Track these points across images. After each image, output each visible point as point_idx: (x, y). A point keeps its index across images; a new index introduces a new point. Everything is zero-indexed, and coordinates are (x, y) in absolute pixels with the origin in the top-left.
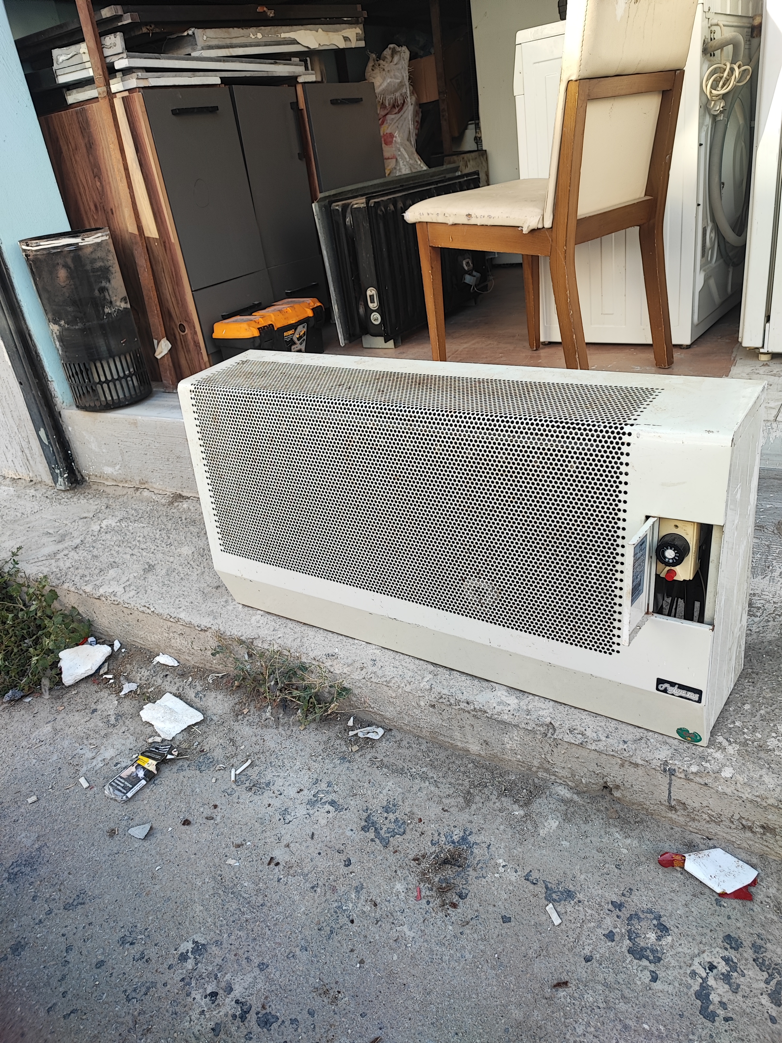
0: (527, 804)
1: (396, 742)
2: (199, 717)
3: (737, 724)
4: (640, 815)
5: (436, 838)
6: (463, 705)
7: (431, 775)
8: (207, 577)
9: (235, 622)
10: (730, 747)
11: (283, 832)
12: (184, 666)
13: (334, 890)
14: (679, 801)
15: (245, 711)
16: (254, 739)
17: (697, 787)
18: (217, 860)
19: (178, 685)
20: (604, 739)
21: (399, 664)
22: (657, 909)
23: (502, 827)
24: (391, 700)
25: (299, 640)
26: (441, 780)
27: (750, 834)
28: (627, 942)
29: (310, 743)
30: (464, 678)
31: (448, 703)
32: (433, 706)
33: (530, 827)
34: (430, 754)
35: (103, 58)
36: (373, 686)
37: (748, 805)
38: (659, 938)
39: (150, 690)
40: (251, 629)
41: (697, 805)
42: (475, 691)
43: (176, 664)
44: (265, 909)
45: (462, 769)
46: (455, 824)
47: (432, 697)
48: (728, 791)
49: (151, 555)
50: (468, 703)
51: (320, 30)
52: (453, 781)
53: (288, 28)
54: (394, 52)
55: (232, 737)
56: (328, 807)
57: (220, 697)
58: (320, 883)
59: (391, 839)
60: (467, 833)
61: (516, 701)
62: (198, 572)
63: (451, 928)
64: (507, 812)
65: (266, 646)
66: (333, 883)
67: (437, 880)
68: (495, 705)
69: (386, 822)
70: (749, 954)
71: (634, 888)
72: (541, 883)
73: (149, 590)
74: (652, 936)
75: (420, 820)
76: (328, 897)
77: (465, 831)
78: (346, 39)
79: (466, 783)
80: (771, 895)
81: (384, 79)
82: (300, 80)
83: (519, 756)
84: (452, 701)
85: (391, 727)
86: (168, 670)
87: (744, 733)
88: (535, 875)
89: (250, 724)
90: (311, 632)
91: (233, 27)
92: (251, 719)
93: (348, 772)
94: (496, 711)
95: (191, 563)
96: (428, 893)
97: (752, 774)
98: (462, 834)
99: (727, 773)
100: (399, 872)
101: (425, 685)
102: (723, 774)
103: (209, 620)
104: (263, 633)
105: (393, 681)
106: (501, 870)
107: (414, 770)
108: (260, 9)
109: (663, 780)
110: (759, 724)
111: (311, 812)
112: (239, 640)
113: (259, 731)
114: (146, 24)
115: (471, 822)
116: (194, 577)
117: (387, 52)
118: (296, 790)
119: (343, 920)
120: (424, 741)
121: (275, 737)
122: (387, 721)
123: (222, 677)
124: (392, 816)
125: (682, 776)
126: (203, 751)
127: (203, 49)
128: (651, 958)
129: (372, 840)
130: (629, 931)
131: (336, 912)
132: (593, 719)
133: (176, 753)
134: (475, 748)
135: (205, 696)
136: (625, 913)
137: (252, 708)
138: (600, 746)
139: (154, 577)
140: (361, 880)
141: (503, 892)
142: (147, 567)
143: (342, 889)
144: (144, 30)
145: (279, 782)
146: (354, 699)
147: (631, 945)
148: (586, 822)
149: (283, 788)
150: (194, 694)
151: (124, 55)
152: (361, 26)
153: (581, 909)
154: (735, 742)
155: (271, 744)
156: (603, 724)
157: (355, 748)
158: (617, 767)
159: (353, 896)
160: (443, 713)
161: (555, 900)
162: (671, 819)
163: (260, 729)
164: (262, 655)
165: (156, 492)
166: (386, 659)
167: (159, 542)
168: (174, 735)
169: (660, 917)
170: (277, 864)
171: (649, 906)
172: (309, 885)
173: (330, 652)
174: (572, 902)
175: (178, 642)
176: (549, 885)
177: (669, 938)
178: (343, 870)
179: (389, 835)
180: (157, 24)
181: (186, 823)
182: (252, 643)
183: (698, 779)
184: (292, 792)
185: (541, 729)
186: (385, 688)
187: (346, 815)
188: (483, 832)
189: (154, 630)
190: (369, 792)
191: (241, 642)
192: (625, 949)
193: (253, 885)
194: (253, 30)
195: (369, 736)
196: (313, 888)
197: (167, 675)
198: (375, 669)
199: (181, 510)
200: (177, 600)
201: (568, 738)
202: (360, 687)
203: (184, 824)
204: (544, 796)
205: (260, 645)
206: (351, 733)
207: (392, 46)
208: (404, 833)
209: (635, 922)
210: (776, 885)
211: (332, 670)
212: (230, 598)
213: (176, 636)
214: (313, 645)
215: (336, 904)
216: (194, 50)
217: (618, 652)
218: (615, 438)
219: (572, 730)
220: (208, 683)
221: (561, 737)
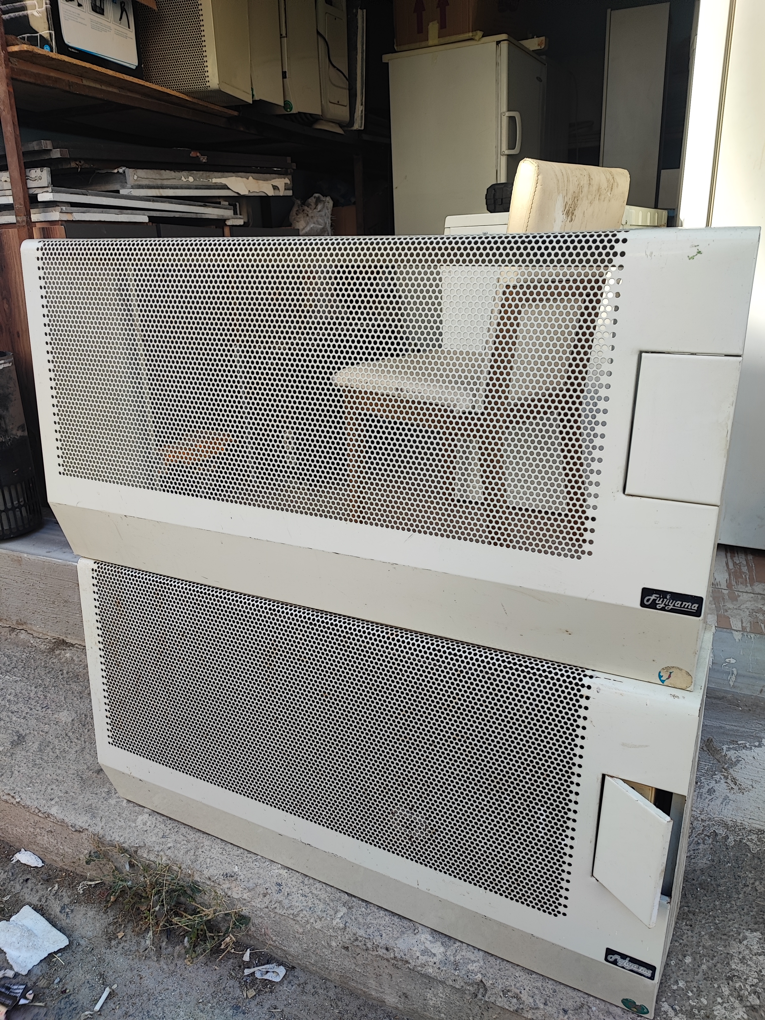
1: (299, 985)
2: (63, 941)
3: (681, 984)
6: (382, 952)
8: (88, 756)
9: (117, 822)
12: (50, 868)
15: (121, 935)
16: (129, 974)
19: (41, 893)
20: (542, 1006)
21: (308, 890)
24: (297, 935)
25: (193, 851)
29: (198, 983)
30: (382, 913)
31: (364, 947)
32: (347, 948)
34: (339, 1003)
35: (26, 188)
36: (277, 917)
39: (5, 899)
40: (136, 833)
42: (395, 933)
43: (40, 864)
47: (346, 938)
49: (23, 721)
50: (387, 949)
51: (251, 178)
53: (219, 174)
54: (318, 201)
55: (102, 970)
57: (91, 913)
61: (442, 949)
62: (77, 749)
65: (152, 858)
68: (418, 954)
73: (16, 772)
78: (275, 188)
81: (307, 224)
82: (229, 223)
83: (443, 1015)
84: (369, 945)
85: (294, 966)
86: (30, 872)
87: (689, 998)
89: (125, 953)
90: (207, 842)
91: (165, 170)
92: (127, 946)
94: (419, 962)
95: (70, 734)
101: (338, 921)
103: (86, 818)
104: (151, 839)
105: (301, 915)
108: (193, 154)
110: (703, 985)
112: (121, 847)
113: (136, 964)
114: (75, 160)
116: (72, 756)
117: (312, 200)
120: (332, 986)
121: (155, 973)
122: (289, 958)
123: (96, 886)
126: (65, 992)
127: (132, 187)
132: (528, 977)
133: (31, 997)
134: (391, 999)
135: (72, 911)
137: (129, 931)
138: (538, 1016)
139: (23, 753)
142: (16, 738)
144: (73, 165)
146: (253, 929)
150: (59, 909)
151: (50, 189)
152: (290, 177)
154: (681, 1011)
155: (149, 983)
156: (539, 984)
157: (252, 993)
160: (358, 957)
163: (137, 960)
164: (147, 868)
165: (35, 635)
166: (294, 883)
167: (33, 702)
168: (30, 967)
173: (229, 871)
175: (45, 840)
180: (86, 160)
182: (136, 852)
185: (471, 989)
186: (292, 922)
189: (17, 823)
191: (123, 850)
194: (185, 173)
195: (268, 976)
197: (27, 880)
198: (280, 897)
199: (63, 660)
200: (49, 788)
201: (501, 1002)
202: (261, 917)
205: (145, 856)
206: (247, 972)
207: (317, 195)
211: (229, 894)
213: (44, 832)
214: (208, 860)
216: (124, 187)
217: (564, 914)
218: (573, 689)
219: (505, 992)
220: (78, 894)
221: (492, 999)
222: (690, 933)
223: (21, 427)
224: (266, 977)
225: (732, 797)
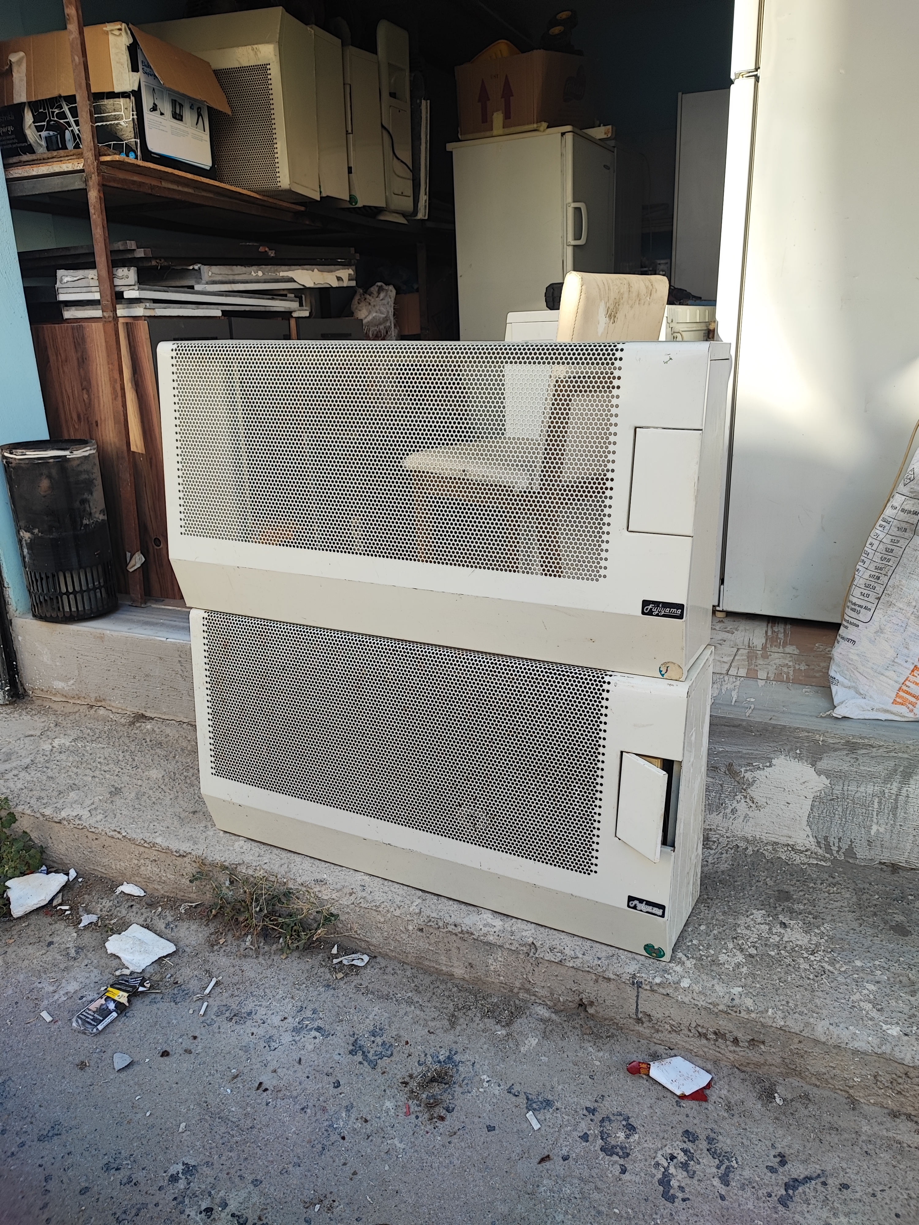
0: (509, 1024)
1: (380, 969)
2: (171, 948)
3: (695, 942)
4: (612, 1030)
5: (422, 1060)
6: (451, 928)
7: (416, 999)
8: (182, 802)
9: (217, 847)
10: (688, 962)
11: (269, 1058)
12: (152, 896)
13: (324, 1110)
14: (645, 1013)
15: (221, 941)
16: (232, 969)
17: (660, 998)
18: (200, 1088)
19: (145, 915)
20: (581, 956)
22: (626, 1111)
23: (486, 1046)
24: (379, 925)
25: (286, 866)
26: (427, 1004)
27: (705, 1041)
28: (600, 1142)
29: (293, 971)
30: (451, 902)
31: (436, 926)
32: (421, 930)
33: (511, 1046)
34: (415, 980)
35: (113, 286)
36: (362, 911)
37: (703, 1012)
38: (627, 1137)
39: (112, 922)
40: (235, 854)
41: (660, 1016)
42: (462, 914)
43: (143, 894)
44: (255, 1131)
45: (447, 993)
46: (441, 1045)
47: (421, 921)
48: (686, 1000)
49: (116, 778)
50: (455, 926)
51: (316, 270)
52: (438, 1005)
53: (286, 268)
54: (380, 289)
55: (207, 967)
56: (314, 1033)
57: (194, 927)
58: (310, 1104)
59: (379, 1061)
60: (453, 1053)
61: (501, 923)
62: (171, 796)
63: (439, 1138)
64: (490, 1032)
65: (250, 872)
66: (323, 1104)
67: (424, 1096)
68: (481, 927)
69: (373, 1046)
70: (704, 1145)
71: (606, 1095)
72: (522, 1096)
73: (118, 814)
74: (621, 1135)
75: (407, 1043)
76: (318, 1117)
77: (450, 1051)
78: (339, 279)
79: (451, 1006)
80: (723, 1096)
81: (370, 312)
82: (295, 315)
83: (502, 978)
84: (441, 924)
85: (376, 955)
86: (133, 900)
87: (700, 950)
88: (517, 1088)
89: (227, 955)
90: (298, 859)
91: (237, 265)
92: (228, 949)
93: (333, 999)
94: (482, 933)
95: (163, 787)
96: (416, 1109)
97: (706, 984)
98: (447, 1054)
99: (685, 983)
100: (387, 1091)
101: (414, 909)
102: (682, 985)
103: (188, 845)
104: (248, 858)
105: (383, 906)
106: (486, 1085)
107: (399, 995)
108: (261, 249)
109: (631, 992)
110: (712, 942)
111: (297, 1038)
112: (222, 866)
113: (237, 962)
114: (156, 258)
115: (456, 1042)
116: (167, 801)
117: (374, 289)
118: (279, 1018)
119: (335, 1137)
120: (409, 967)
121: (254, 967)
122: (372, 948)
123: (196, 907)
124: (379, 1040)
125: (648, 987)
126: (177, 983)
127: (207, 283)
128: (621, 1154)
129: (360, 1063)
130: (601, 1132)
131: (327, 1130)
132: (571, 939)
133: (148, 986)
134: (459, 971)
135: (176, 926)
136: (598, 1117)
137: (230, 936)
138: (578, 963)
139: (122, 800)
140: (352, 1100)
141: (487, 1105)
142: (113, 790)
143: (331, 1109)
144: (154, 263)
145: (262, 1011)
146: (340, 926)
147: (603, 1144)
148: (563, 1038)
149: (266, 1017)
150: (164, 925)
151: (136, 287)
152: (354, 267)
153: (559, 1115)
154: (693, 957)
155: (250, 974)
156: (579, 943)
157: (340, 975)
158: (591, 983)
159: (344, 1115)
160: (431, 937)
161: (535, 1110)
162: (638, 1032)
163: (238, 959)
164: (246, 881)
165: (114, 710)
166: (375, 886)
167: (123, 764)
168: (144, 967)
169: (629, 1118)
170: (266, 1089)
171: (619, 1109)
172: (298, 1107)
173: (319, 877)
174: (551, 1110)
175: (148, 870)
176: (530, 1097)
177: (637, 1136)
178: (333, 1091)
179: (377, 1058)
180: (166, 259)
181: (165, 1054)
182: (235, 868)
183: (661, 990)
184: (276, 1020)
185: (524, 949)
186: (375, 913)
187: (334, 1040)
188: (468, 1051)
189: (121, 857)
190: (355, 1017)
191: (224, 868)
192: (598, 1148)
193: (241, 1110)
194: (255, 268)
195: (355, 962)
196: (303, 1109)
197: (132, 906)
198: (364, 894)
199: (145, 731)
200: (151, 825)
201: (549, 957)
202: (348, 913)
203: (162, 1056)
204: (524, 1016)
205: (244, 871)
206: (335, 961)
207: (379, 284)
208: (392, 1055)
209: (606, 1123)
210: (727, 1087)
211: (320, 896)
212: (209, 824)
213: (147, 862)
214: (300, 871)
215: (327, 1123)
216: (198, 283)
217: (596, 872)
218: (597, 685)
219: (552, 949)
220: (181, 913)
221: (541, 956)
222: (707, 912)
223: (101, 511)
224: (352, 963)
225: (751, 814)
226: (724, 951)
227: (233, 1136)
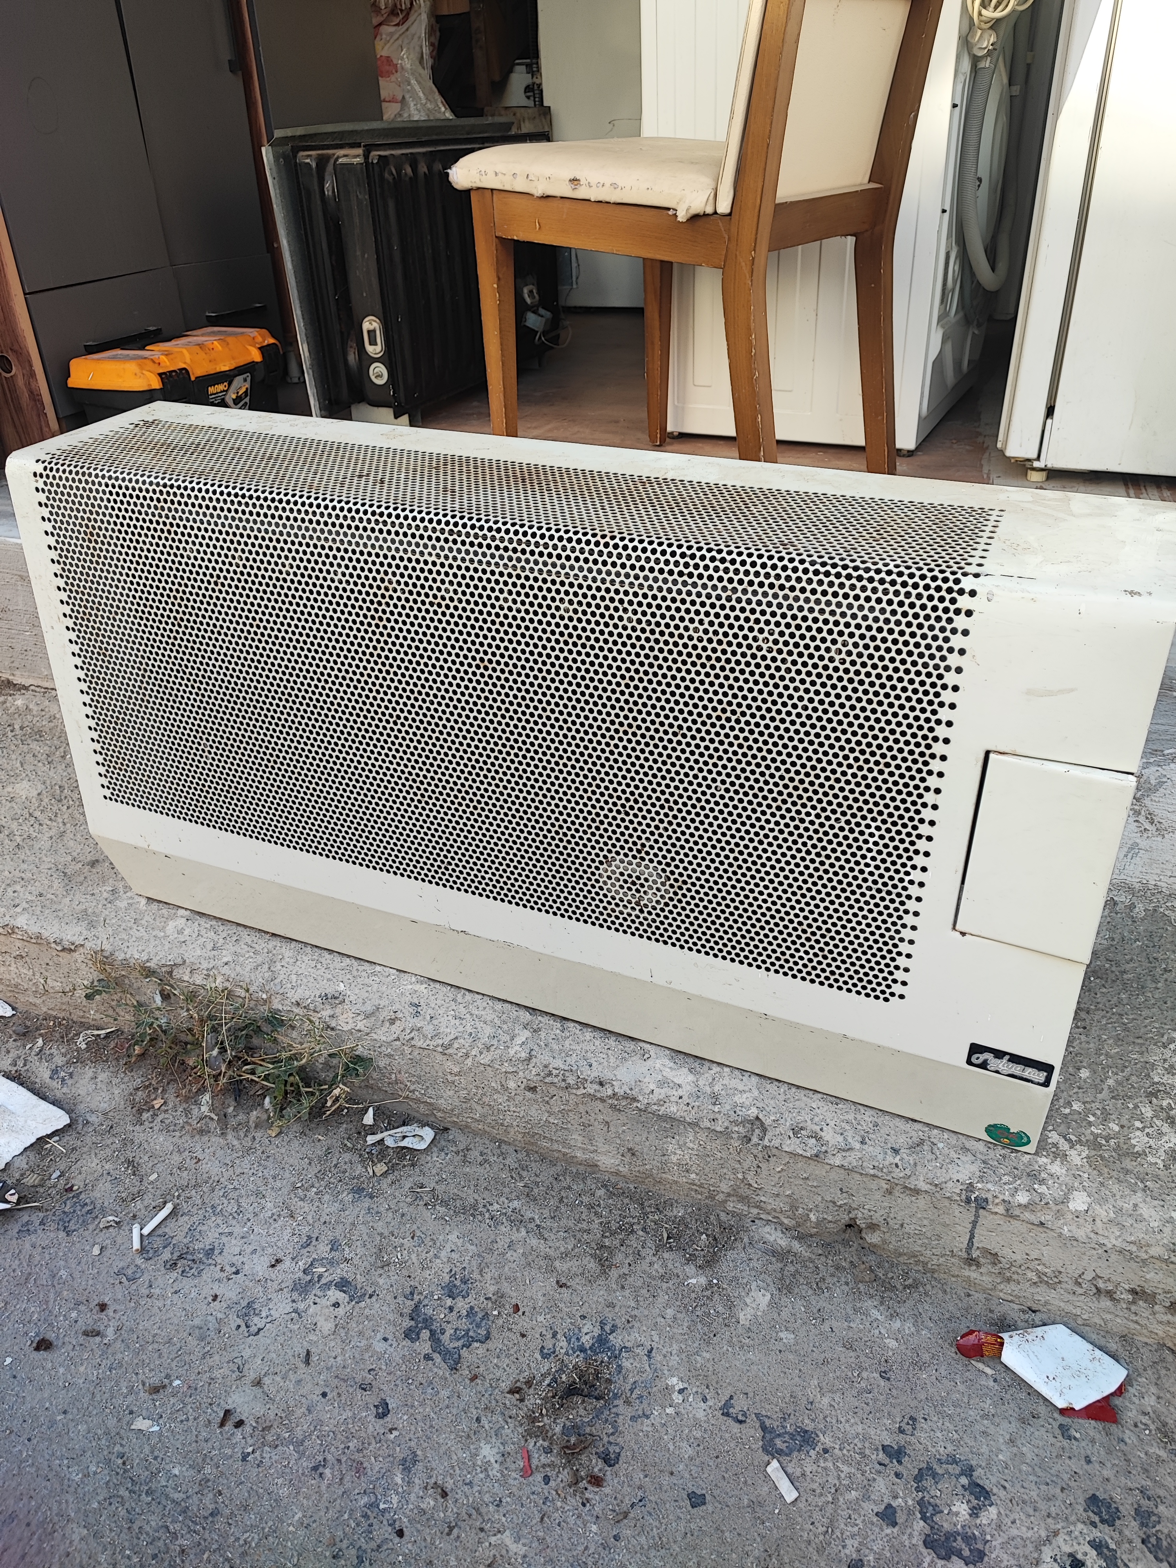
0: (710, 1263)
1: (457, 1153)
2: (60, 1119)
3: (1076, 1106)
4: (913, 1274)
5: (549, 1344)
6: (591, 1088)
7: (528, 1215)
8: (71, 843)
9: (133, 932)
10: (1073, 1153)
11: (247, 1353)
12: (27, 1015)
13: (359, 1469)
14: (986, 1252)
15: (157, 1103)
16: (177, 1158)
17: (1024, 1228)
18: (112, 1422)
20: (858, 1146)
21: (464, 1011)
22: (963, 1454)
23: (670, 1312)
24: (450, 1078)
25: (266, 966)
26: (549, 1223)
27: (1109, 1303)
28: (919, 1525)
29: (291, 1161)
30: (588, 1034)
31: (563, 1084)
32: (533, 1089)
33: (720, 1309)
34: (524, 1174)
36: (416, 1053)
37: (1114, 1257)
38: (975, 1512)
40: (167, 946)
41: (1019, 1257)
42: (612, 1059)
43: (9, 1012)
44: (220, 1523)
45: (586, 1199)
46: (584, 1310)
47: (532, 1073)
48: (1081, 1234)
50: (601, 1084)
52: (571, 1223)
55: (130, 1155)
56: (334, 1295)
57: (103, 1076)
58: (329, 1457)
59: (464, 1352)
60: (607, 1328)
61: (691, 1078)
62: (52, 833)
63: (594, 1528)
64: (675, 1280)
65: (199, 980)
66: (357, 1456)
67: (558, 1429)
68: (652, 1086)
69: (450, 1318)
70: (1131, 1529)
71: (919, 1416)
72: (752, 1420)
74: (962, 1509)
75: (516, 1308)
76: (348, 1485)
77: (602, 1324)
79: (595, 1226)
80: (1149, 1409)
83: (693, 1176)
84: (571, 1080)
85: (448, 1125)
87: (1090, 1124)
88: (740, 1404)
89: (167, 1129)
90: (287, 951)
92: (169, 1118)
93: (369, 1218)
94: (655, 1098)
95: (37, 814)
96: (544, 1459)
97: (1120, 1203)
98: (597, 1331)
99: (1079, 1202)
100: (484, 1421)
101: (517, 1050)
102: (1072, 1205)
103: (78, 929)
104: (193, 953)
105: (456, 1045)
106: (677, 1398)
107: (496, 1206)
109: (963, 1217)
110: (1110, 1105)
111: (301, 1306)
112: (144, 968)
113: (187, 1141)
115: (611, 1305)
116: (44, 842)
118: (267, 1261)
119: (383, 1531)
120: (511, 1149)
121: (219, 1153)
122: (439, 1114)
123: (107, 1036)
124: (461, 1305)
125: (1001, 1209)
126: (71, 1189)
128: (966, 1553)
129: (427, 1357)
130: (921, 1503)
131: (366, 1516)
132: (833, 1107)
133: (16, 1197)
134: (608, 1160)
136: (909, 1467)
137: (171, 1096)
138: (852, 1159)
140: (413, 1444)
141: (684, 1444)
143: (374, 1466)
145: (233, 1246)
146: (375, 1075)
147: (927, 1530)
148: (819, 1289)
149: (241, 1259)
150: (49, 1073)
153: (830, 1464)
154: (1079, 1142)
155: (211, 1168)
156: (851, 1117)
157: (381, 1168)
158: (878, 1196)
159: (398, 1480)
160: (552, 1102)
161: (780, 1452)
162: (968, 1279)
163: (187, 1137)
164: (191, 996)
166: (439, 1002)
168: (8, 1159)
169: (971, 1469)
170: (240, 1424)
171: (950, 1448)
172: (306, 1464)
173: (330, 991)
174: (812, 1453)
175: (13, 972)
176: (768, 1422)
177: (993, 1510)
178: (376, 1426)
179: (460, 1343)
181: (43, 1345)
182: (170, 973)
183: (1027, 1215)
184: (259, 1266)
185: (741, 1129)
186: (440, 1057)
187: (374, 1307)
188: (637, 1325)
190: (414, 1256)
191: (149, 973)
192: (917, 1540)
193: (192, 1472)
195: (407, 1144)
196: (315, 1468)
198: (418, 1022)
200: (10, 890)
201: (792, 1145)
202: (390, 1056)
203: (37, 1349)
204: (738, 1244)
205: (186, 978)
206: (371, 1139)
208: (488, 1337)
209: (928, 1482)
210: (1153, 1389)
211: (333, 1025)
212: (120, 885)
214: (294, 977)
215: (365, 1500)
217: (902, 996)
219: (796, 1131)
220: (78, 1050)
221: (776, 1143)
224: (405, 1143)
226: (1138, 1124)
227: (175, 1536)
